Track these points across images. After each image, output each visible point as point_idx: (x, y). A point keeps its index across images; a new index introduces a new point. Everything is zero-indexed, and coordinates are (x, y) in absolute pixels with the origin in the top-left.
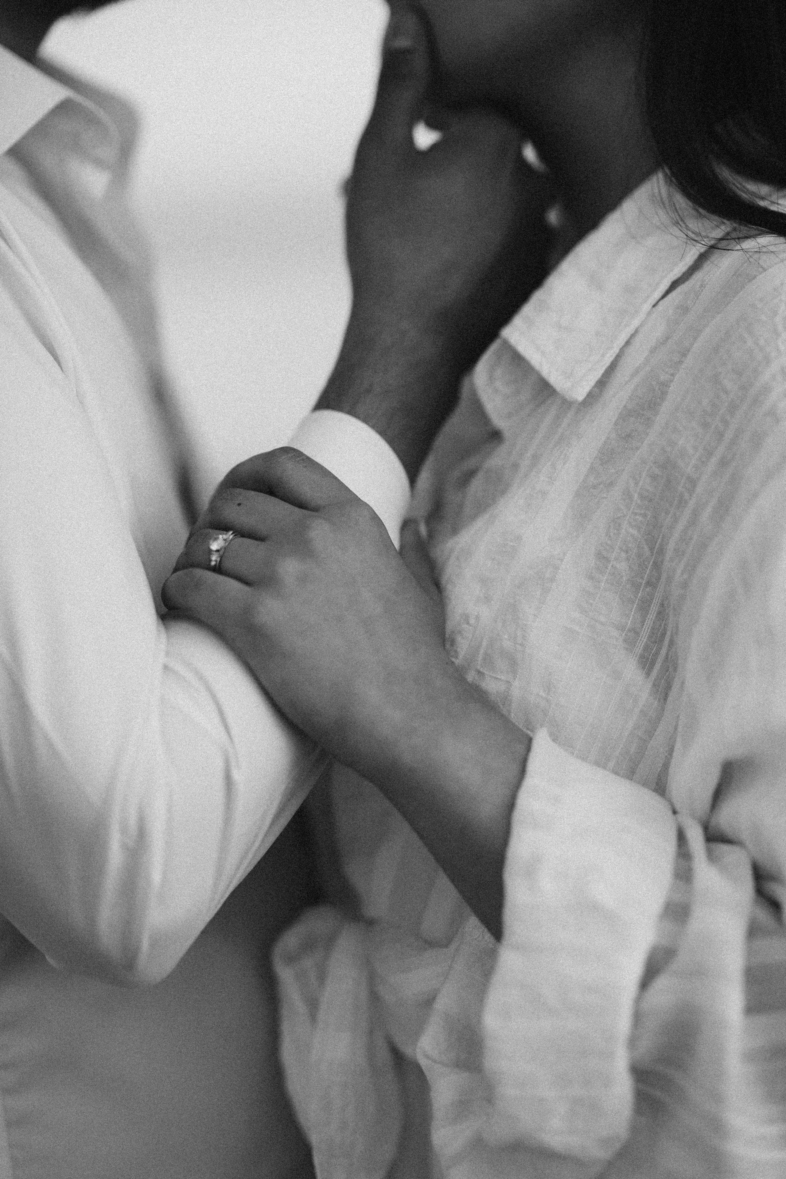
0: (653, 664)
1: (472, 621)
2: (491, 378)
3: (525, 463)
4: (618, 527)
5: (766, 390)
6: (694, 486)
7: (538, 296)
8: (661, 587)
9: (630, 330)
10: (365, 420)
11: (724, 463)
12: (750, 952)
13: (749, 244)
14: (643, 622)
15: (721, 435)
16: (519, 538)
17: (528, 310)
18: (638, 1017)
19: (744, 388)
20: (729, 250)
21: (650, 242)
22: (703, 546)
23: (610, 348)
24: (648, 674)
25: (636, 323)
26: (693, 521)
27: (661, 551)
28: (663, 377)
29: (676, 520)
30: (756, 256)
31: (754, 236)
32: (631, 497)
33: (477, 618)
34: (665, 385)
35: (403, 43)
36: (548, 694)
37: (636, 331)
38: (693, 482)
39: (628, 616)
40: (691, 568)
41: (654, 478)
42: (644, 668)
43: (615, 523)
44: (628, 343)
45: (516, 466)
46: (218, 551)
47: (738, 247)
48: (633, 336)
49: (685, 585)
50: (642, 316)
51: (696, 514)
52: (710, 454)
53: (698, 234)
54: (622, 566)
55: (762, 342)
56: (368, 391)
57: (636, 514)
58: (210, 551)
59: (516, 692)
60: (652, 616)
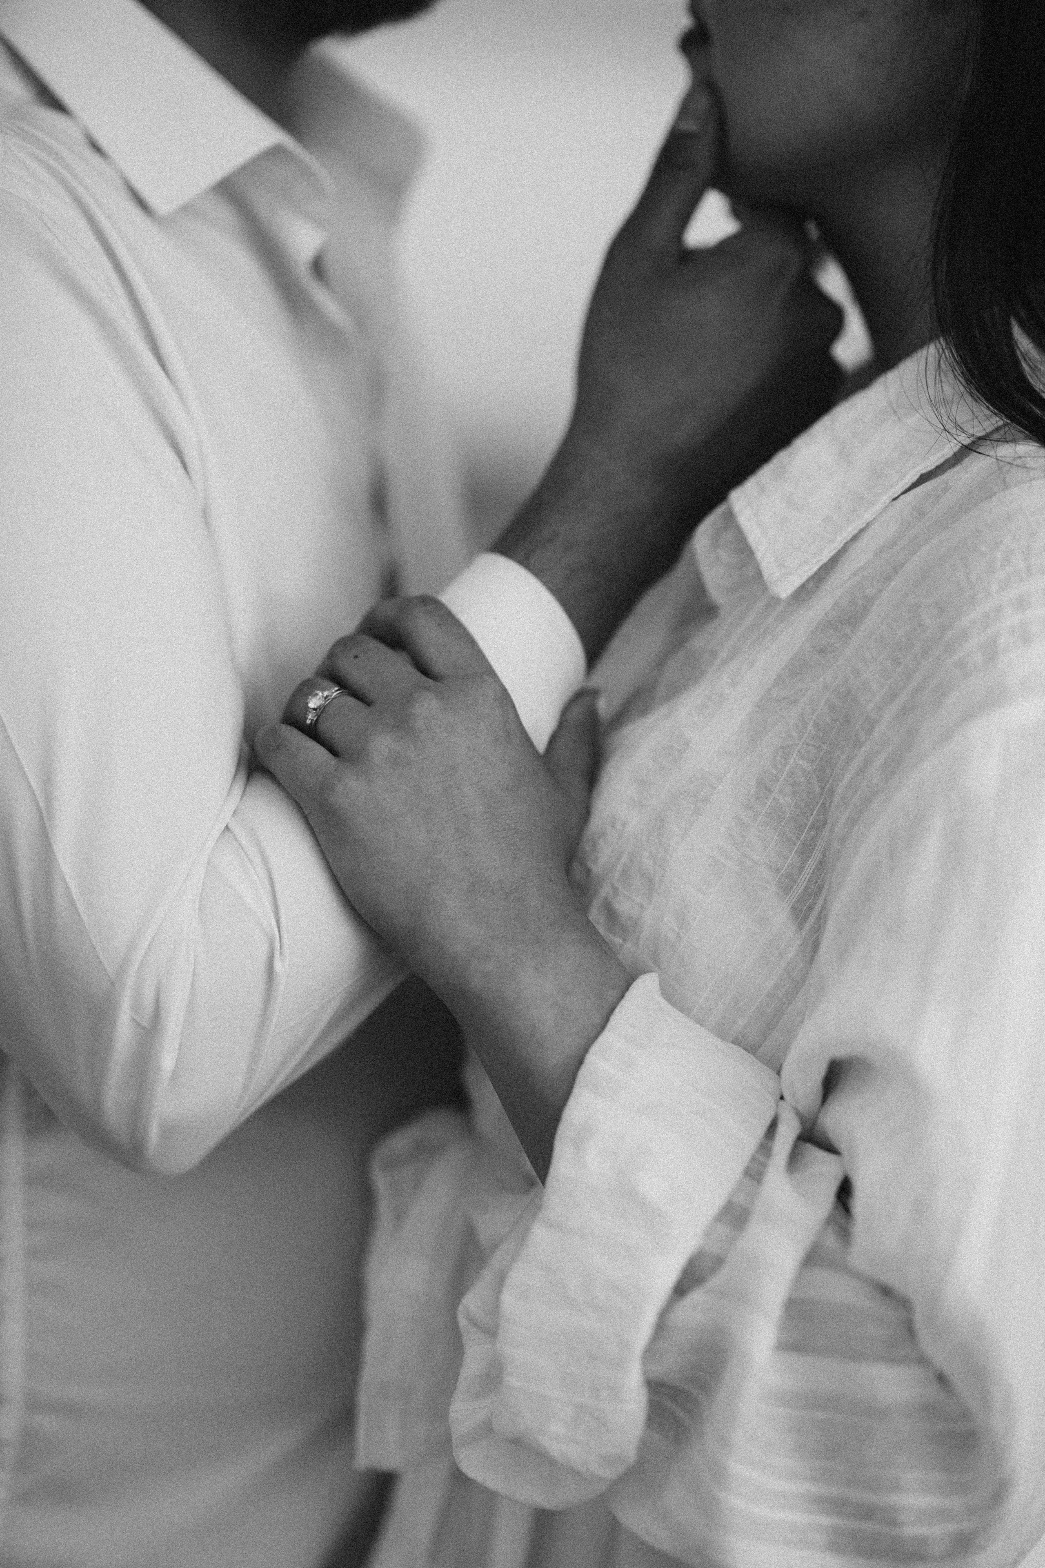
0: (806, 918)
1: (618, 826)
2: (715, 543)
3: (723, 654)
4: (786, 758)
5: (964, 635)
6: (872, 728)
7: (782, 457)
8: (825, 833)
9: (859, 524)
10: (538, 573)
11: (906, 710)
12: (798, 1280)
13: (1005, 451)
14: (801, 869)
15: (909, 676)
16: (687, 743)
17: (765, 473)
18: (661, 1327)
19: (943, 629)
20: (981, 454)
21: (913, 420)
22: (868, 801)
23: (831, 541)
24: (800, 926)
25: (868, 516)
26: (862, 770)
27: (832, 792)
28: (870, 592)
29: (849, 760)
30: (1007, 467)
31: (1014, 441)
32: (805, 724)
33: (624, 825)
34: (870, 600)
35: (690, 126)
36: (681, 928)
37: (868, 525)
38: (871, 724)
39: (786, 858)
40: (852, 822)
41: (832, 708)
42: (797, 918)
43: (785, 751)
44: (855, 538)
45: (714, 654)
46: (314, 709)
47: (992, 453)
48: (862, 531)
49: (843, 840)
50: (878, 507)
51: (867, 762)
52: (894, 696)
53: (957, 426)
54: (786, 801)
55: (973, 577)
56: (550, 541)
57: (808, 744)
58: (307, 708)
59: (648, 919)
60: (811, 864)
